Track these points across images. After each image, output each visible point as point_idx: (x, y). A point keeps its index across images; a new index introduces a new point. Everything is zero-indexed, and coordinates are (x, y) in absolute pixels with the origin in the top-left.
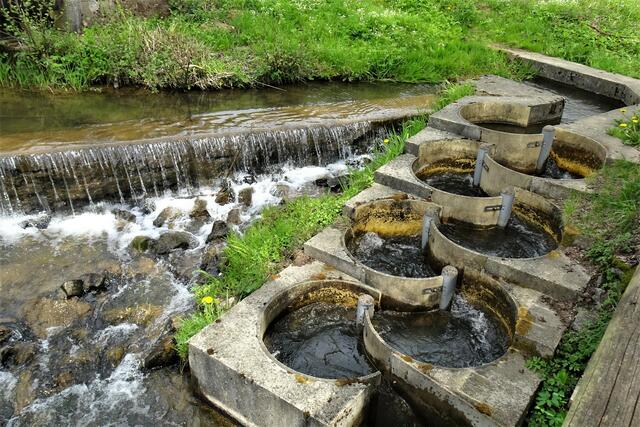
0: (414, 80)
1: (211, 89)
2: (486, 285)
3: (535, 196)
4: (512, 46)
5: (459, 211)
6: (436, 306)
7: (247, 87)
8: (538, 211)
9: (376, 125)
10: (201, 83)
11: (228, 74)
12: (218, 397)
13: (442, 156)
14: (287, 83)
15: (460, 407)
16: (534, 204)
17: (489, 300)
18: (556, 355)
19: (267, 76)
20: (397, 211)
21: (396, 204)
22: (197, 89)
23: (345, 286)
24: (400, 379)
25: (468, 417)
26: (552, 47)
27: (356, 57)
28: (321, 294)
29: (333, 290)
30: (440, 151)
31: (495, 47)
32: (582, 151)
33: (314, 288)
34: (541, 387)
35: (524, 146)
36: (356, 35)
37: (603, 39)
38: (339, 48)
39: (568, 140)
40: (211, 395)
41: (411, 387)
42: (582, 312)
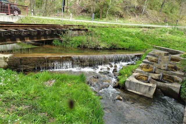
0: (138, 50)
1: (100, 49)
2: (167, 76)
3: (171, 65)
4: (154, 45)
5: (159, 66)
6: (159, 79)
7: (107, 49)
8: (172, 67)
9: (136, 56)
10: (99, 47)
11: (104, 46)
12: (130, 89)
13: (151, 60)
14: (114, 49)
15: (170, 87)
16: (171, 66)
17: (168, 78)
18: (182, 82)
19: (111, 47)
20: (147, 67)
21: (147, 66)
22: (98, 49)
23: (144, 76)
24: (159, 86)
25: (172, 89)
26: (162, 45)
27: (126, 45)
28: (140, 77)
29: (142, 77)
30: (151, 59)
31: (151, 45)
32: (176, 59)
33: (139, 76)
34: (181, 85)
35: (166, 58)
36: (124, 41)
37: (171, 45)
38: (122, 43)
39: (173, 58)
40: (129, 89)
41: (161, 87)
42: (184, 77)
